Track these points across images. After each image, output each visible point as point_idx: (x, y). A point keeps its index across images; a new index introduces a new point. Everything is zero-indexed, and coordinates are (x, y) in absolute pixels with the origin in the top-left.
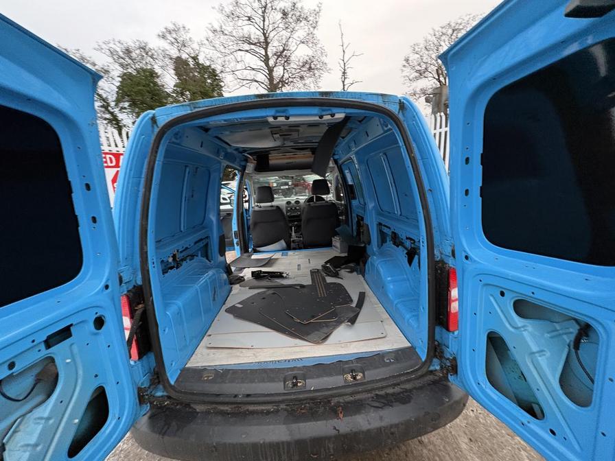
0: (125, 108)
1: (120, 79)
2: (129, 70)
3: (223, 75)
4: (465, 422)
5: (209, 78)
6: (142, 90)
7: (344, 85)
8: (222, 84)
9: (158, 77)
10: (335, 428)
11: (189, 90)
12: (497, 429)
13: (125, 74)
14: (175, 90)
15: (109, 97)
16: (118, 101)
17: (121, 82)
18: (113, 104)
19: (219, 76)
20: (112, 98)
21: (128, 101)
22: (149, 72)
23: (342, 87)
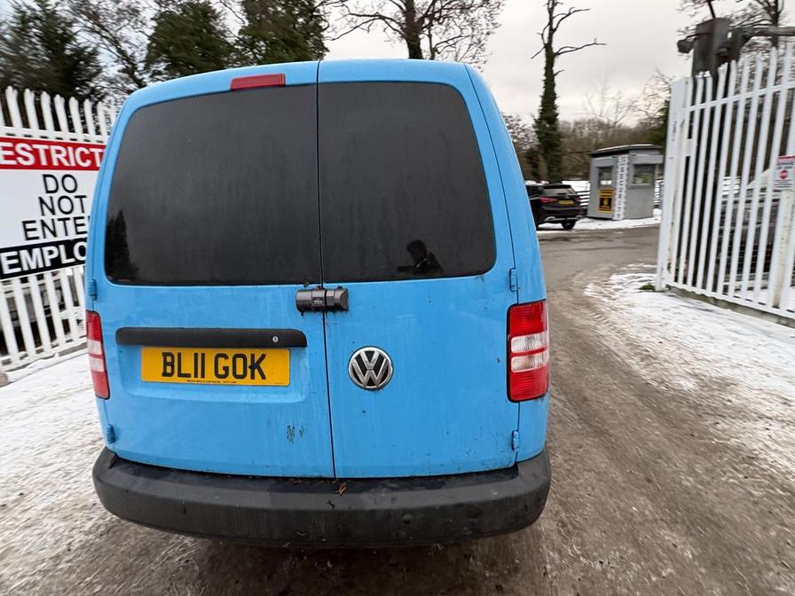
0: (160, 73)
1: (154, 24)
2: (171, 8)
3: (327, 8)
4: (582, 574)
5: (301, 15)
6: (188, 41)
7: (551, 18)
8: (323, 24)
9: (216, 17)
10: (330, 503)
11: (265, 40)
12: (628, 589)
13: (162, 15)
14: (240, 39)
15: (136, 54)
16: (149, 61)
17: (156, 28)
18: (141, 66)
19: (318, 11)
20: (140, 56)
21: (166, 61)
22: (201, 10)
23: (548, 21)
